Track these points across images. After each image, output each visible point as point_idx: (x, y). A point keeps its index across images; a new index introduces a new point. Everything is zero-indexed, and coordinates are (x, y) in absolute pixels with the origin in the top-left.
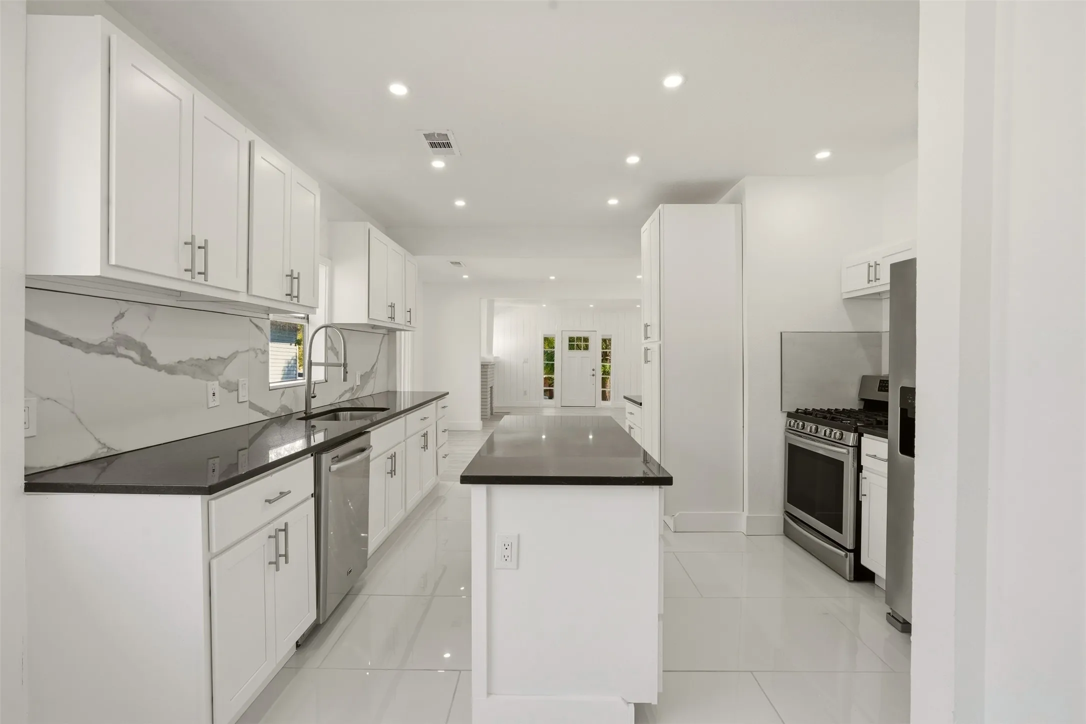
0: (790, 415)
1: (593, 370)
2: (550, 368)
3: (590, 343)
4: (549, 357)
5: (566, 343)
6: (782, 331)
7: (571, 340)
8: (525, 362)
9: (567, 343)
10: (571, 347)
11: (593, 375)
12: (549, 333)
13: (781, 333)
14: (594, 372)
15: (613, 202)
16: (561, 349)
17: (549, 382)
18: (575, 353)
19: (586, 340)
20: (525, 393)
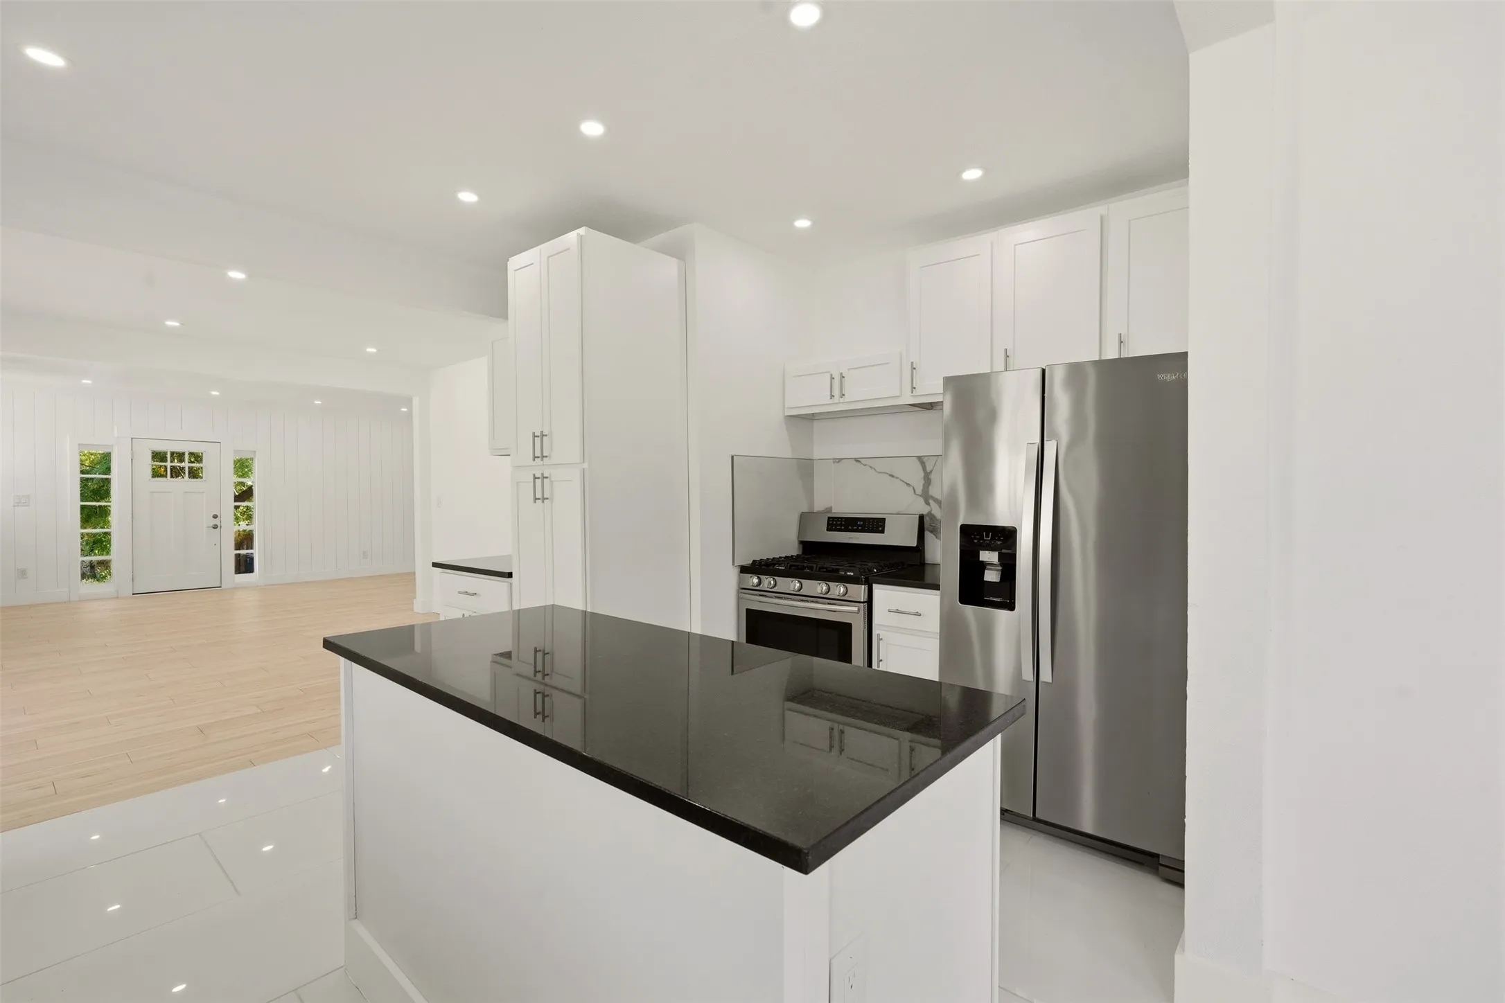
0: (744, 570)
1: (215, 517)
2: (96, 513)
3: (207, 466)
6: (733, 454)
7: (158, 456)
8: (21, 503)
9: (147, 464)
10: (158, 472)
11: (215, 527)
13: (732, 457)
14: (216, 522)
15: (468, 197)
16: (129, 473)
18: (168, 483)
19: (197, 457)
20: (22, 573)
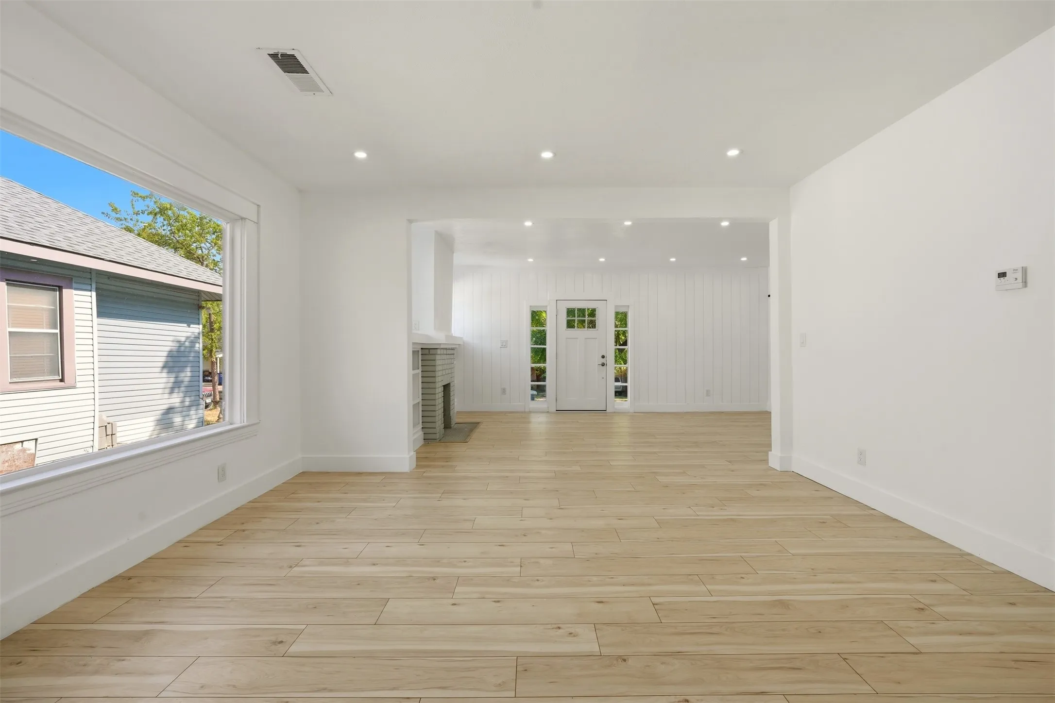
2: (539, 354)
3: (599, 319)
4: (539, 338)
5: (563, 319)
7: (570, 313)
8: (504, 345)
10: (570, 325)
11: (603, 365)
12: (538, 303)
14: (603, 360)
16: (555, 325)
17: (539, 375)
18: (576, 331)
19: (592, 313)
20: (504, 391)
